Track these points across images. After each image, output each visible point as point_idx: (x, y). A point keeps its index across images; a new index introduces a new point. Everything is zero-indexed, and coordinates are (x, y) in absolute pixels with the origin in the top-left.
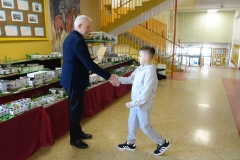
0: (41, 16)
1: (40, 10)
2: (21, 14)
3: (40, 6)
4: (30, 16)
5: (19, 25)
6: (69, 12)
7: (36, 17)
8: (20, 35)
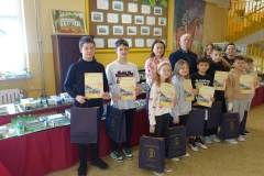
0: (165, 29)
1: (165, 24)
2: (148, 28)
3: (165, 20)
4: (155, 29)
5: (145, 38)
6: (192, 23)
7: (160, 30)
8: (145, 47)
